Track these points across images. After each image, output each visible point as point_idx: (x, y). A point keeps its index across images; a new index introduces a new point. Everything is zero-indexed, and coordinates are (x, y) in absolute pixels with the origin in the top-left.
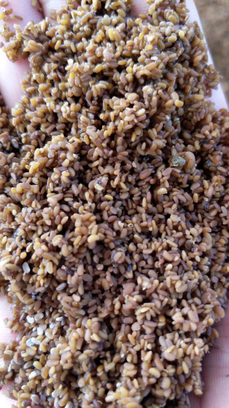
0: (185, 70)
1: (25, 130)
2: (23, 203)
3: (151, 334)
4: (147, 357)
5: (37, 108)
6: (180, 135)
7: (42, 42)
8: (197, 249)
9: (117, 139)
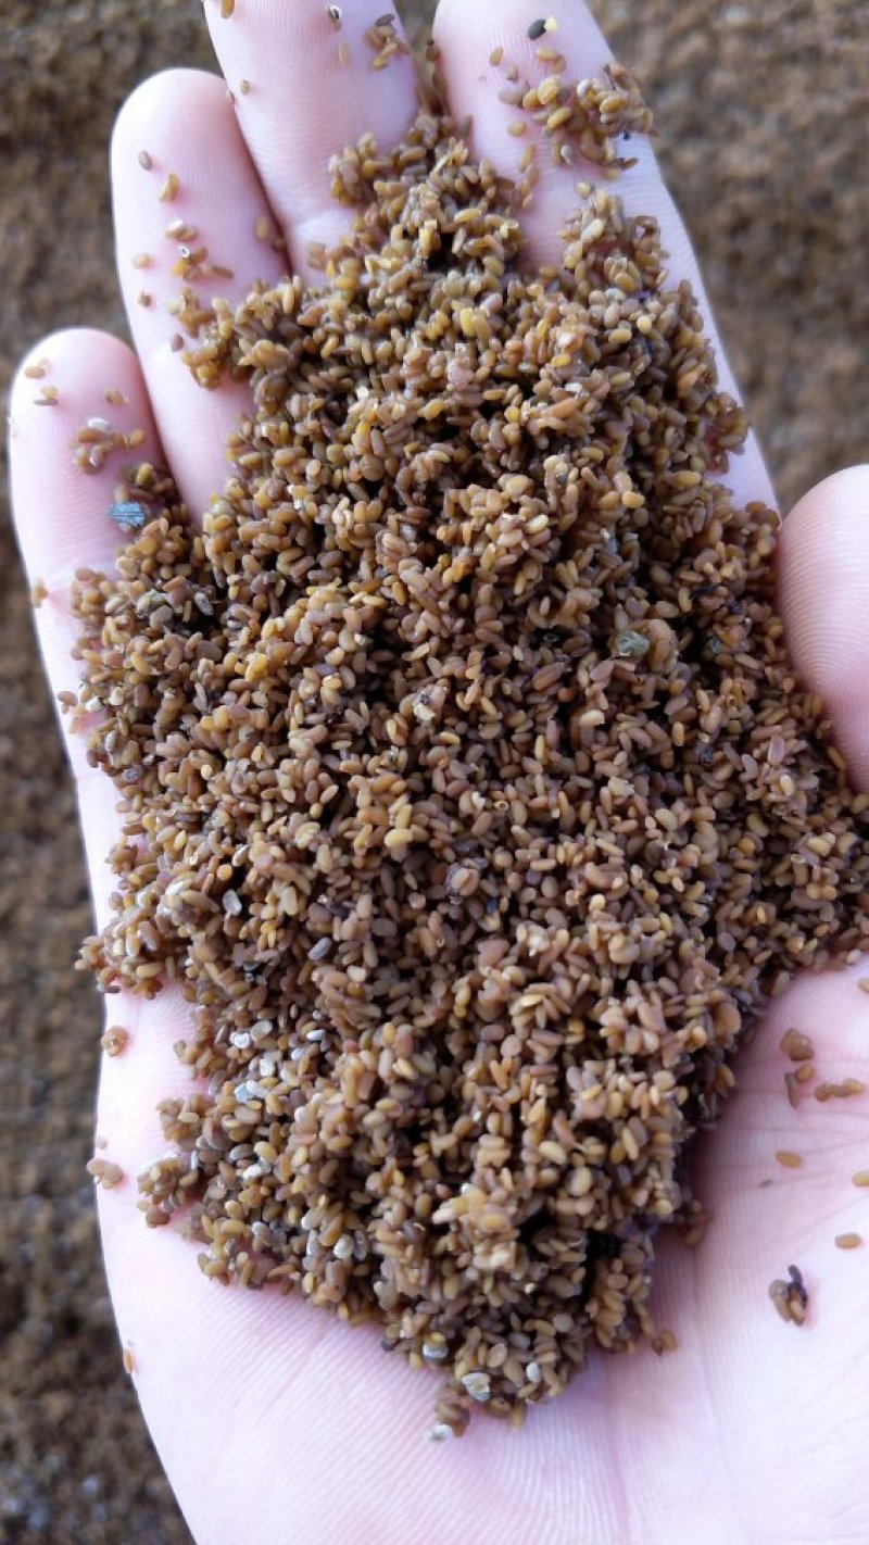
0: (652, 410)
1: (238, 567)
2: (227, 754)
3: (549, 1063)
4: (534, 1114)
5: (269, 513)
6: (642, 576)
7: (285, 341)
8: (674, 862)
9: (478, 588)
